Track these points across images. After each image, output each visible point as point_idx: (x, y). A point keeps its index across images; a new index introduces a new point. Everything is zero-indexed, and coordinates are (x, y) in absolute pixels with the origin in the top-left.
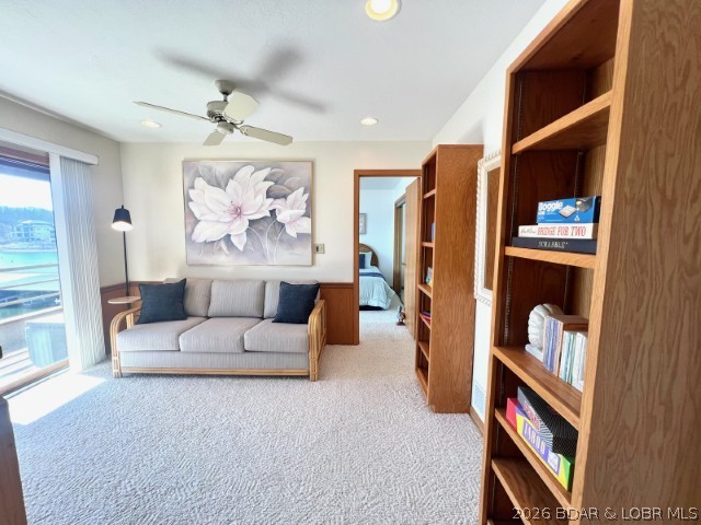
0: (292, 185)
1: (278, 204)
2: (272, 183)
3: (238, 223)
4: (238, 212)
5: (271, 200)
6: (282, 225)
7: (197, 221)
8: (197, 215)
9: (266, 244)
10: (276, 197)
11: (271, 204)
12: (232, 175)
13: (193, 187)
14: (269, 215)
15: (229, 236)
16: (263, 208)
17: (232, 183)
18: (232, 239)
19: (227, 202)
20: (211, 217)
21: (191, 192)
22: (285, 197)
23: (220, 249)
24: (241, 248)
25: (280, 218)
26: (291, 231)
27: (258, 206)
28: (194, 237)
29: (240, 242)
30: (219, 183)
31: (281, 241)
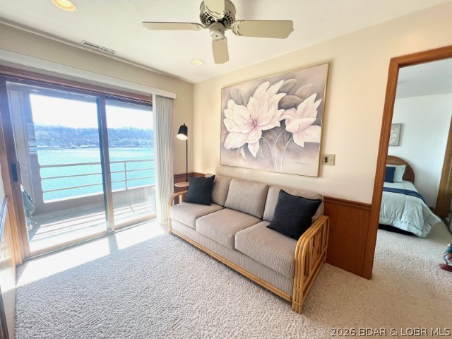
0: (304, 93)
1: (287, 114)
2: (285, 94)
3: (253, 134)
4: (254, 124)
5: (282, 111)
6: (290, 135)
7: (228, 133)
8: (228, 129)
9: (275, 152)
10: (287, 108)
11: (282, 115)
12: (252, 94)
13: (226, 108)
14: (279, 125)
15: (247, 144)
16: (274, 119)
17: (252, 100)
18: (249, 146)
19: (247, 116)
20: (236, 129)
21: (226, 111)
22: (295, 106)
23: (241, 155)
24: (255, 155)
25: (289, 128)
26: (299, 141)
27: (271, 118)
28: (225, 145)
29: (254, 150)
30: (242, 102)
31: (288, 149)
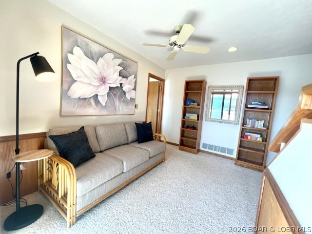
0: (130, 72)
1: (124, 81)
2: (122, 68)
3: (103, 87)
4: (103, 80)
5: (121, 78)
6: (125, 93)
7: (74, 81)
8: (74, 77)
9: (117, 102)
10: (123, 77)
11: (121, 80)
12: (101, 55)
13: (72, 53)
14: (119, 86)
15: (97, 95)
16: (117, 81)
17: (101, 60)
18: (99, 97)
19: (97, 72)
20: (85, 80)
21: (69, 56)
22: (127, 77)
23: (90, 104)
24: (104, 104)
25: (124, 88)
26: (128, 96)
27: (114, 80)
28: (70, 93)
29: (103, 100)
31: (124, 101)
